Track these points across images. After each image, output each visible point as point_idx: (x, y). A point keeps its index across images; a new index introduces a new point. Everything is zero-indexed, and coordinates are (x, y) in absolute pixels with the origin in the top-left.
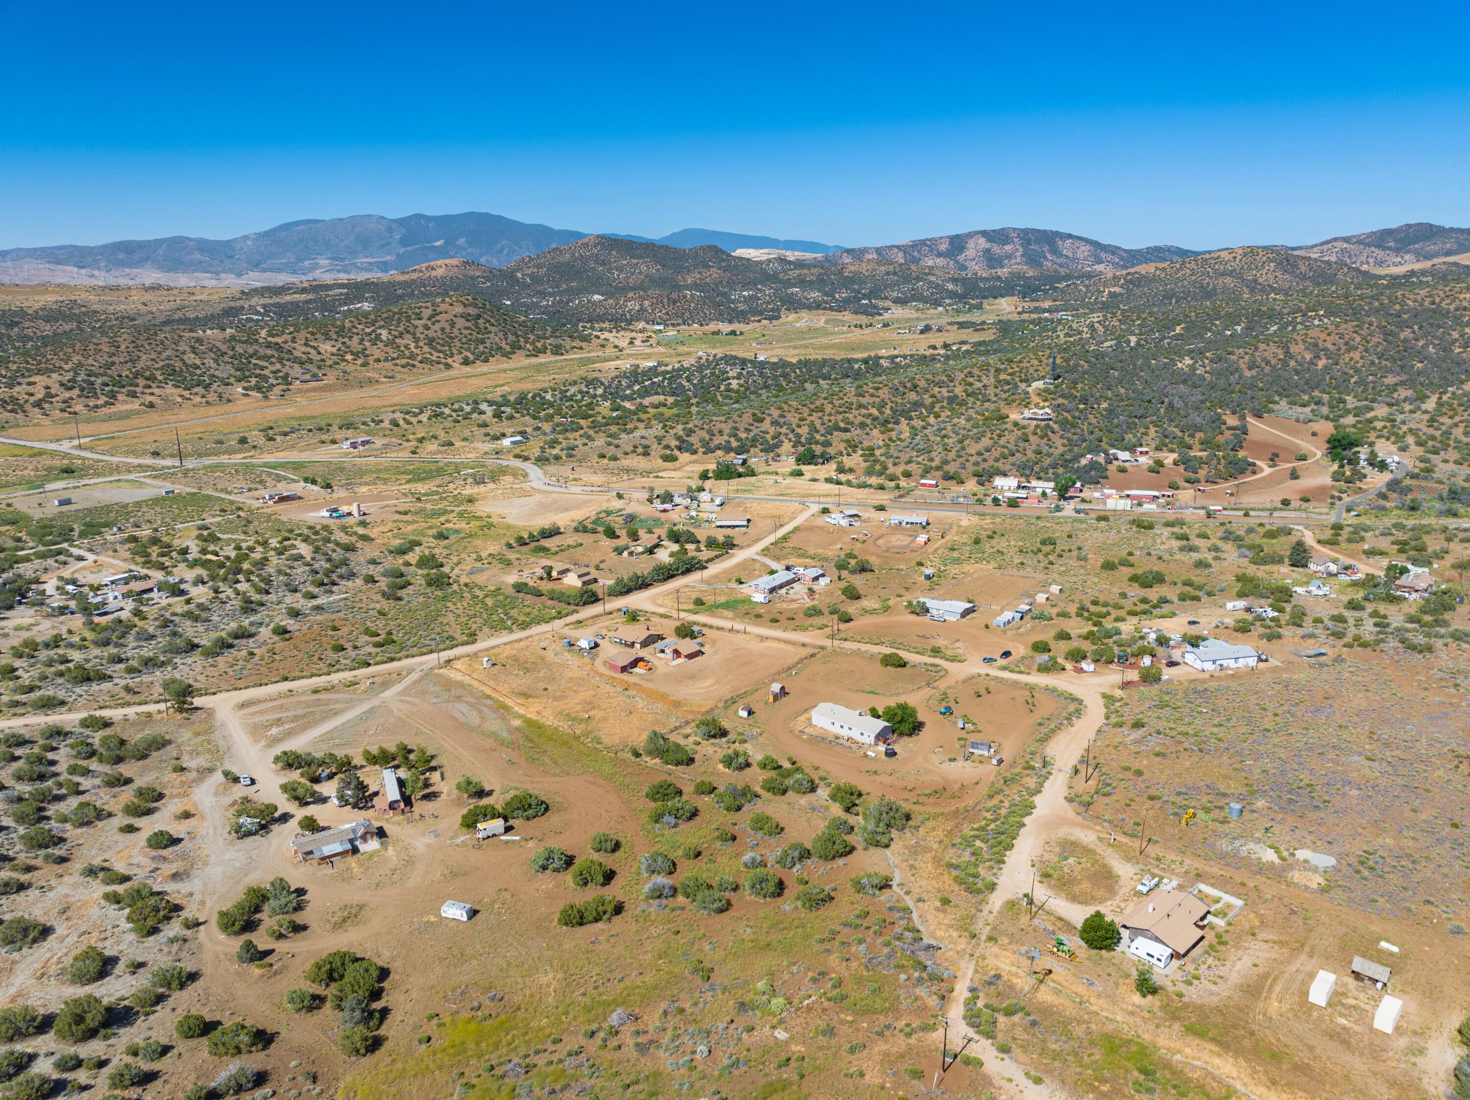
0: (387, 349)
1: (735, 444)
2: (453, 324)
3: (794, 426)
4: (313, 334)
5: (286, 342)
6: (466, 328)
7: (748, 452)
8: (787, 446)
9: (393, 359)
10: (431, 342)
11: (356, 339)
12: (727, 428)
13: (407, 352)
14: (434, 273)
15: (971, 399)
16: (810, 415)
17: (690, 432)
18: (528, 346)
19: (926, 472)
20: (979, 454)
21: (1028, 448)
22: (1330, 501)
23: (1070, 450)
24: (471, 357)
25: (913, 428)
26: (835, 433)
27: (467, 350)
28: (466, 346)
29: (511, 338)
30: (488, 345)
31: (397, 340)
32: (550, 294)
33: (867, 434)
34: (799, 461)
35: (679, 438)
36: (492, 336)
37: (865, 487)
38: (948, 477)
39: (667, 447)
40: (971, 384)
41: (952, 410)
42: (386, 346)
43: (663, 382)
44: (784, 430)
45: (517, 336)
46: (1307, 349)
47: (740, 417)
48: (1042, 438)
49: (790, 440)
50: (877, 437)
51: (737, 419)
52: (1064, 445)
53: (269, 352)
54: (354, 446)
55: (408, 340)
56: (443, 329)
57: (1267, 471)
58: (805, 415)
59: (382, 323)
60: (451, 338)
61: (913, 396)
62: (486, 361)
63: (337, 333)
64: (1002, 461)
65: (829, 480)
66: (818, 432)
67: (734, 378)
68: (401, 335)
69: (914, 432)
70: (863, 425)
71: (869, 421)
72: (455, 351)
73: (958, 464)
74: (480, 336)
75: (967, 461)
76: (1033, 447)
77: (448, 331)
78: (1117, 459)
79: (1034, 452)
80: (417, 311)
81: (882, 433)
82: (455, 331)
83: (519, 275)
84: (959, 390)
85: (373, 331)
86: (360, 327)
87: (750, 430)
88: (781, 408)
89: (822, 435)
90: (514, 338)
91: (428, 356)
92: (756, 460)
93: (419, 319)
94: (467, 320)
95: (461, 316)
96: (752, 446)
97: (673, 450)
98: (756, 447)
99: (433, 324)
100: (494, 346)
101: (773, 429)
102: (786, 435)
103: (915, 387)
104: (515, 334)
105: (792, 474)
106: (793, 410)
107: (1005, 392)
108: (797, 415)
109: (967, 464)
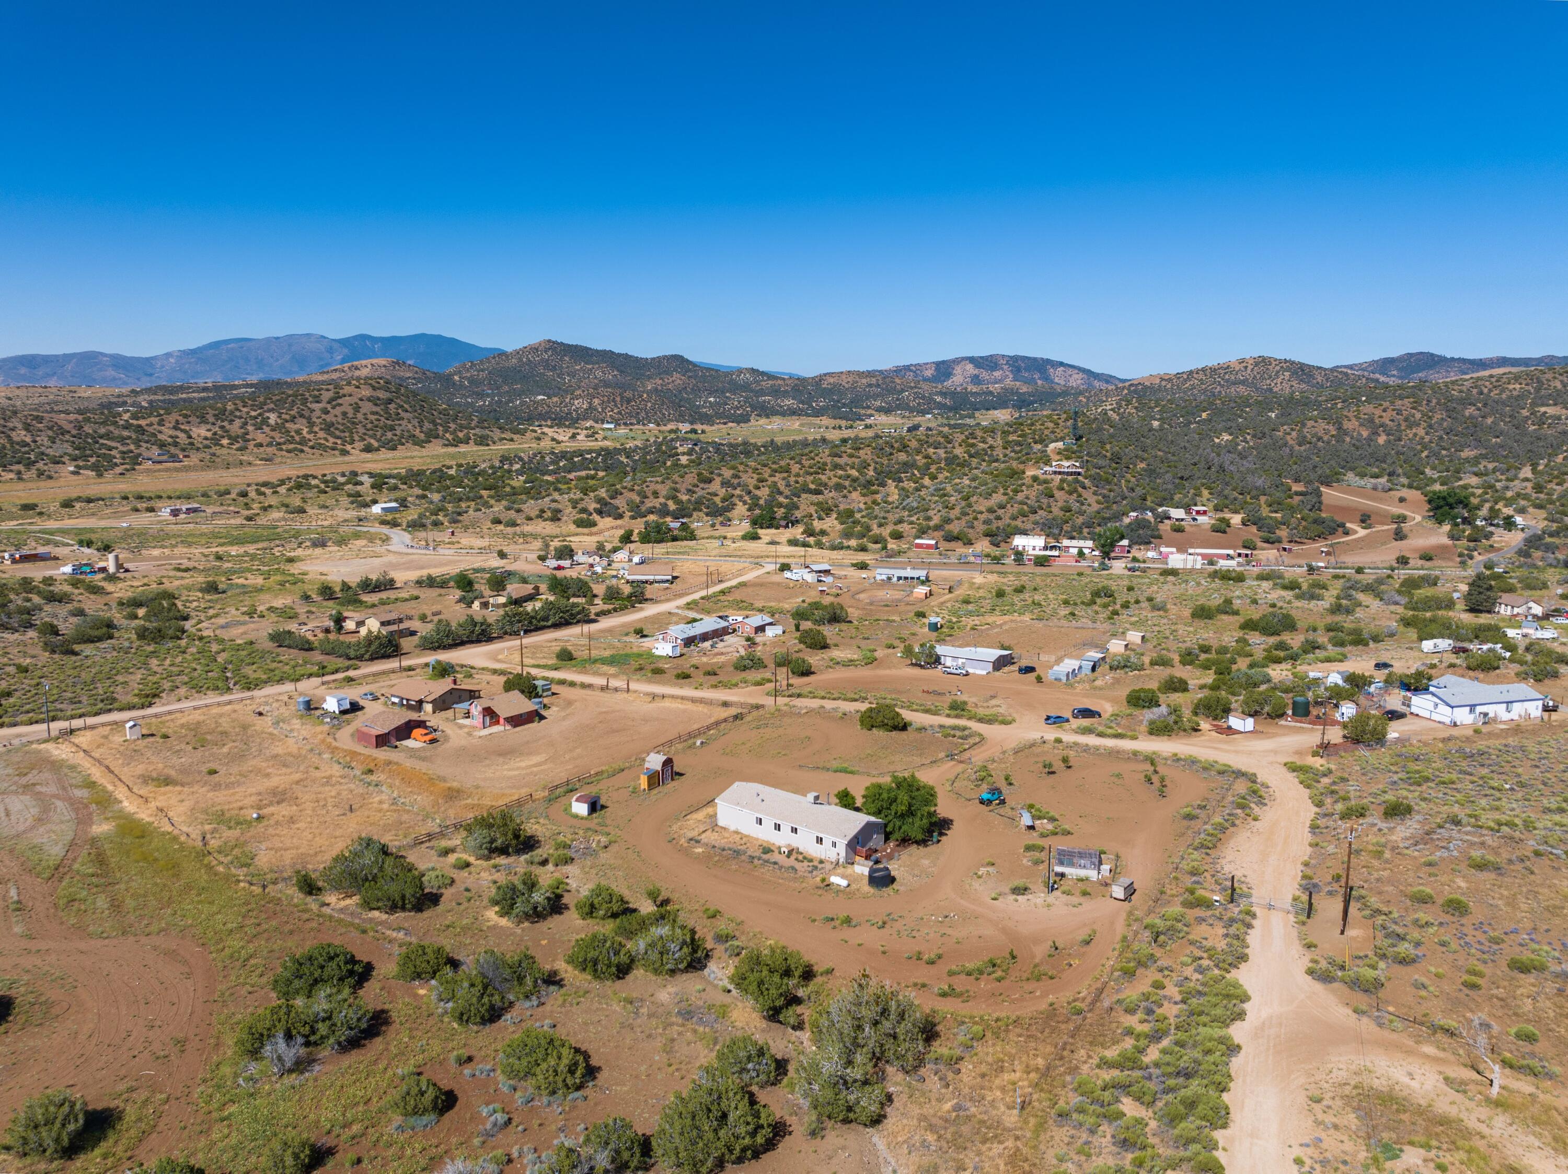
0: (273, 434)
1: (672, 506)
2: (357, 408)
3: (751, 488)
4: (186, 416)
5: (151, 424)
6: (373, 413)
7: (691, 516)
8: (741, 509)
9: (279, 444)
10: (328, 427)
11: (238, 423)
12: (663, 490)
13: (297, 438)
15: (974, 462)
16: (771, 476)
17: (615, 494)
18: (447, 435)
19: (922, 532)
20: (991, 511)
21: (1053, 504)
22: (1458, 559)
23: (1107, 508)
24: (376, 444)
25: (903, 489)
26: (804, 496)
27: (371, 437)
28: (371, 432)
29: (427, 425)
30: (398, 433)
31: (287, 425)
32: (488, 395)
33: (845, 497)
34: (754, 523)
35: (600, 500)
36: (404, 423)
37: (842, 548)
38: (951, 538)
39: (584, 510)
40: (973, 445)
41: (951, 471)
42: (273, 430)
43: (596, 458)
44: (738, 492)
45: (435, 425)
46: (1361, 425)
47: (682, 477)
48: (1070, 493)
49: (745, 503)
50: (857, 500)
51: (678, 479)
52: (1098, 502)
53: (126, 433)
54: (175, 513)
55: (301, 424)
56: (344, 414)
57: (1362, 533)
58: (766, 476)
59: (272, 406)
60: (353, 423)
61: (902, 457)
62: (394, 448)
63: (215, 415)
64: (1021, 519)
65: (793, 542)
66: (781, 493)
67: (684, 454)
68: (293, 419)
69: (905, 494)
70: (839, 487)
71: (847, 483)
72: (356, 438)
73: (963, 522)
74: (389, 422)
75: (976, 519)
76: (1060, 504)
77: (350, 415)
78: (1169, 518)
79: (1062, 509)
80: (316, 393)
81: (864, 495)
82: (360, 416)
83: (456, 378)
84: (959, 451)
85: (260, 415)
86: (245, 410)
87: (694, 492)
88: (733, 468)
89: (787, 497)
90: (431, 426)
91: (322, 442)
92: (699, 523)
93: (318, 402)
94: (376, 405)
95: (369, 400)
96: (695, 509)
97: (591, 514)
98: (701, 510)
99: (333, 408)
100: (406, 434)
101: (724, 490)
102: (740, 497)
103: (904, 448)
104: (433, 422)
105: (744, 538)
106: (750, 471)
107: (1016, 452)
108: (755, 476)
109: (976, 523)
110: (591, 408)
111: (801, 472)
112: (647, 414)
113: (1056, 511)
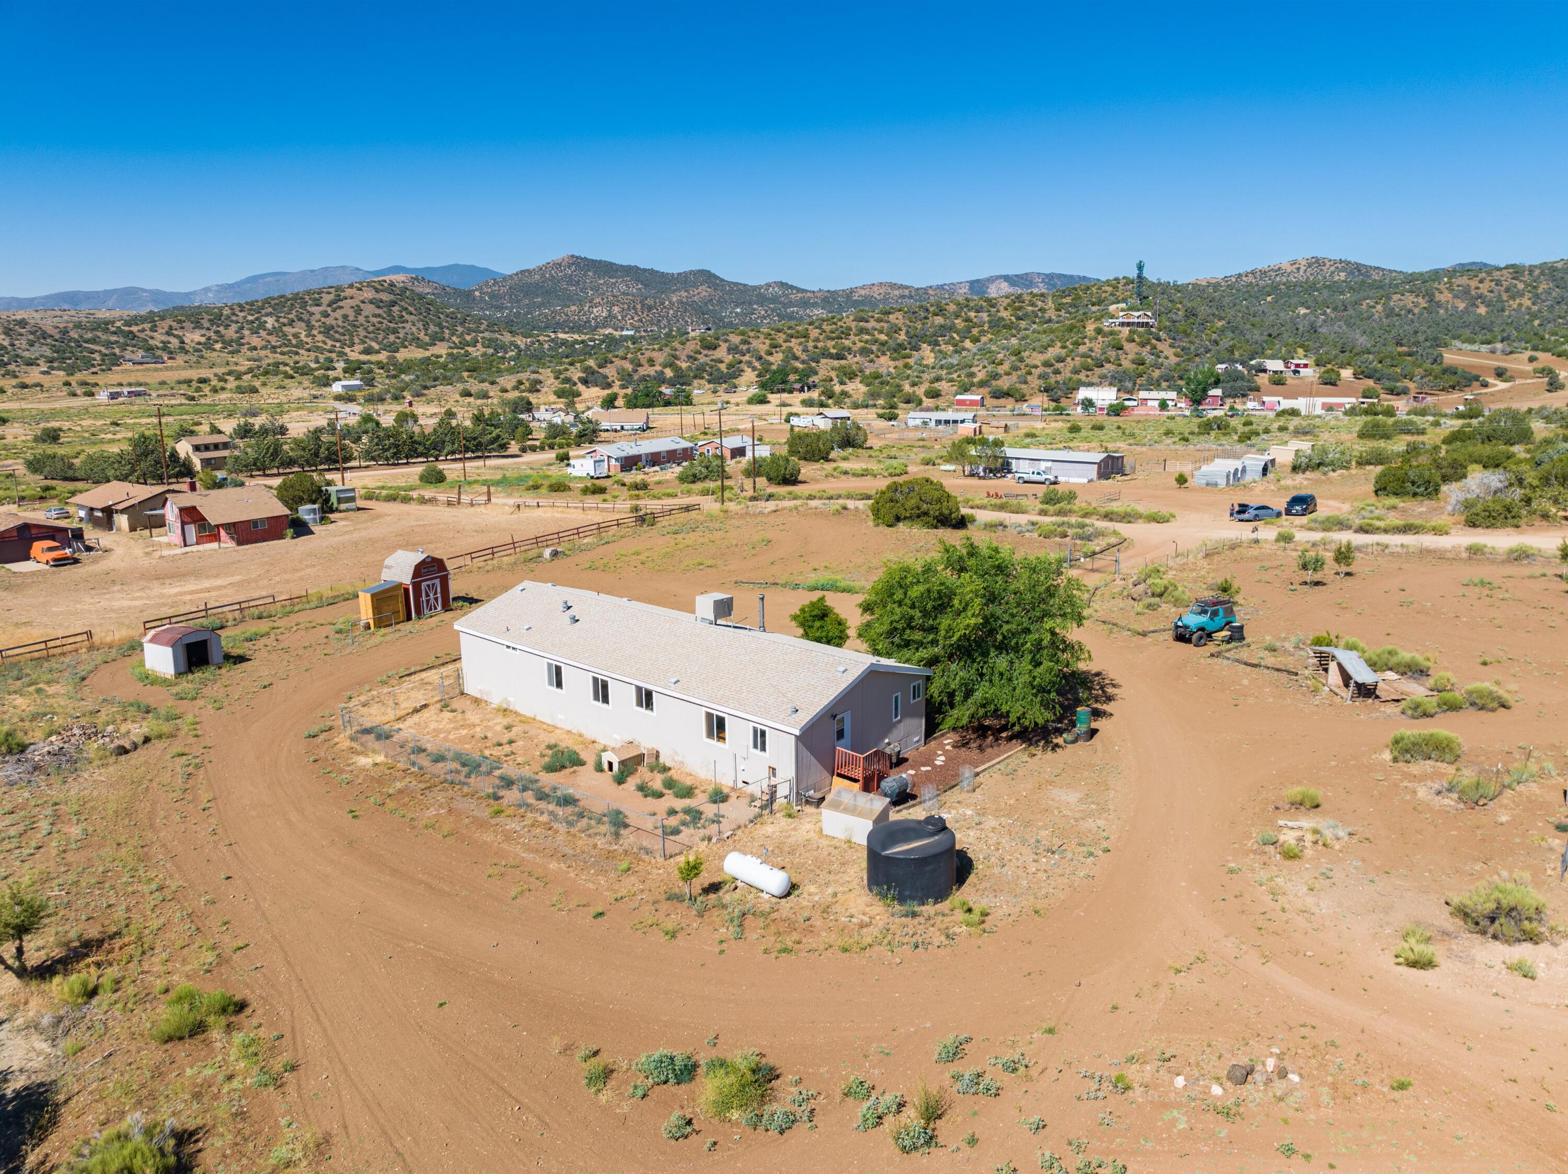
0: (269, 338)
1: (669, 373)
2: (358, 311)
3: (762, 354)
4: (180, 322)
5: (143, 330)
6: (375, 316)
7: (690, 383)
8: (749, 375)
9: (274, 347)
10: (327, 331)
11: (234, 327)
12: (660, 357)
13: (294, 342)
15: (1023, 324)
16: (785, 341)
17: (605, 362)
18: (454, 338)
19: (964, 389)
20: (1047, 364)
21: (1123, 357)
23: (1188, 360)
24: (376, 347)
25: (940, 352)
26: (823, 361)
27: (372, 339)
28: (372, 335)
29: (432, 328)
30: (401, 335)
31: (285, 329)
32: (506, 308)
33: (871, 361)
34: (763, 386)
35: (587, 370)
36: (408, 326)
37: (866, 407)
38: (998, 395)
39: (567, 380)
40: (1020, 308)
41: (996, 334)
42: (269, 334)
43: (600, 345)
44: (747, 358)
45: (442, 327)
46: (1455, 297)
47: (683, 344)
48: (1143, 345)
49: (754, 369)
50: (885, 364)
51: (678, 346)
52: (1177, 355)
53: (114, 338)
54: (113, 396)
55: (300, 328)
56: (345, 317)
57: (1504, 385)
58: (781, 341)
59: (270, 310)
60: (354, 326)
61: (939, 320)
62: (396, 351)
63: (210, 320)
64: (1084, 372)
65: (807, 404)
68: (291, 323)
69: (942, 355)
70: (864, 352)
71: (874, 348)
72: (356, 340)
73: (1014, 377)
74: (392, 325)
75: (1030, 373)
76: (1130, 357)
77: (351, 318)
78: (1265, 371)
79: (1133, 362)
80: (317, 296)
81: (894, 359)
82: (361, 319)
83: (477, 294)
84: (1004, 314)
85: (257, 319)
86: (242, 314)
87: (695, 359)
88: (743, 333)
89: (803, 362)
90: (437, 329)
91: (320, 344)
92: (700, 390)
93: (318, 305)
94: (379, 307)
95: (371, 302)
96: (695, 377)
97: (575, 384)
98: (702, 378)
99: (334, 311)
100: (409, 337)
101: (731, 357)
102: (749, 364)
103: (941, 311)
104: (440, 325)
105: (751, 401)
106: (762, 337)
107: (1070, 313)
108: (768, 342)
109: (1029, 378)
110: (611, 316)
111: (821, 337)
112: (669, 321)
113: (1127, 364)
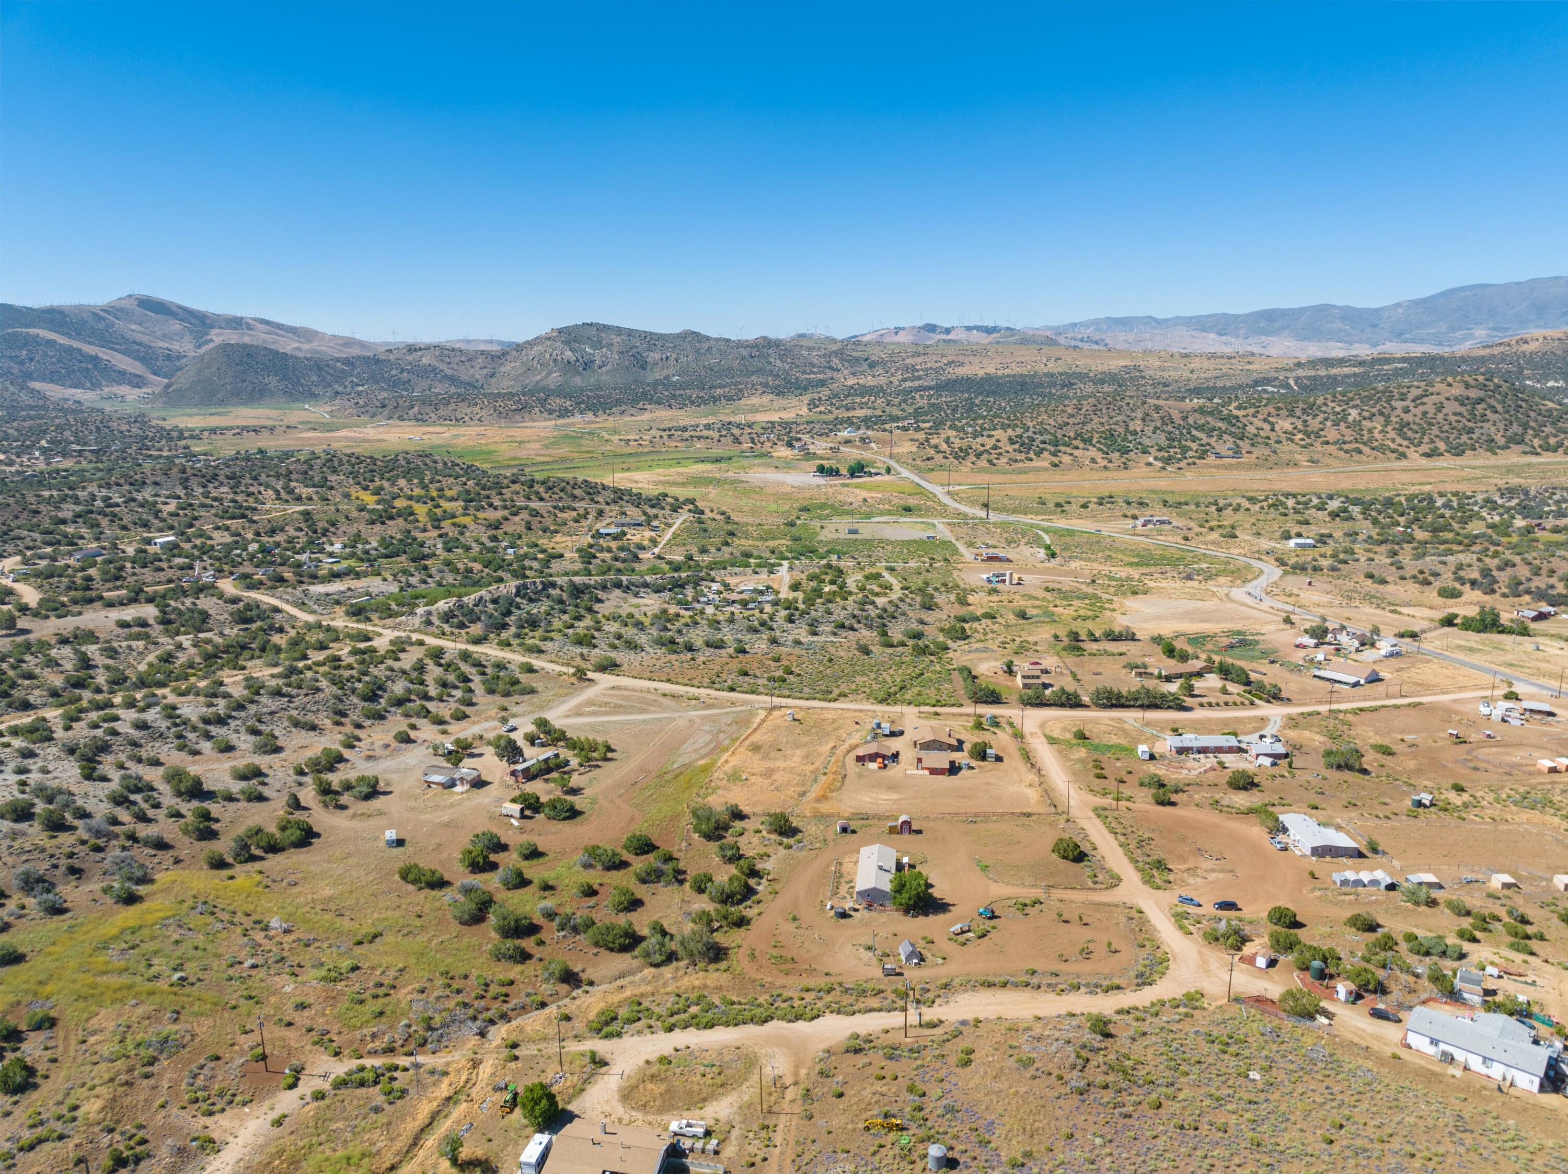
0: (1345, 431)
2: (1440, 407)
4: (1279, 409)
5: (1247, 416)
6: (1456, 414)
9: (1344, 443)
10: (1402, 427)
11: (1320, 417)
13: (1365, 436)
14: (1525, 347)
17: (1507, 566)
18: (1535, 441)
24: (1443, 449)
27: (1442, 440)
28: (1444, 435)
29: (1515, 428)
30: (1475, 436)
31: (1364, 423)
35: (1486, 571)
36: (1487, 425)
39: (1461, 579)
42: (1347, 427)
45: (1527, 428)
53: (1220, 425)
54: (1147, 523)
55: (1377, 423)
56: (1425, 413)
59: (1358, 402)
60: (1430, 424)
62: (1460, 454)
63: (1304, 409)
68: (1371, 417)
72: (1425, 440)
74: (1470, 424)
77: (1430, 415)
80: (1405, 390)
82: (1440, 417)
85: (1343, 411)
86: (1332, 405)
90: (1519, 430)
91: (1388, 442)
93: (1402, 400)
94: (1462, 405)
95: (1456, 399)
99: (1415, 407)
100: (1484, 438)
104: (1526, 426)
